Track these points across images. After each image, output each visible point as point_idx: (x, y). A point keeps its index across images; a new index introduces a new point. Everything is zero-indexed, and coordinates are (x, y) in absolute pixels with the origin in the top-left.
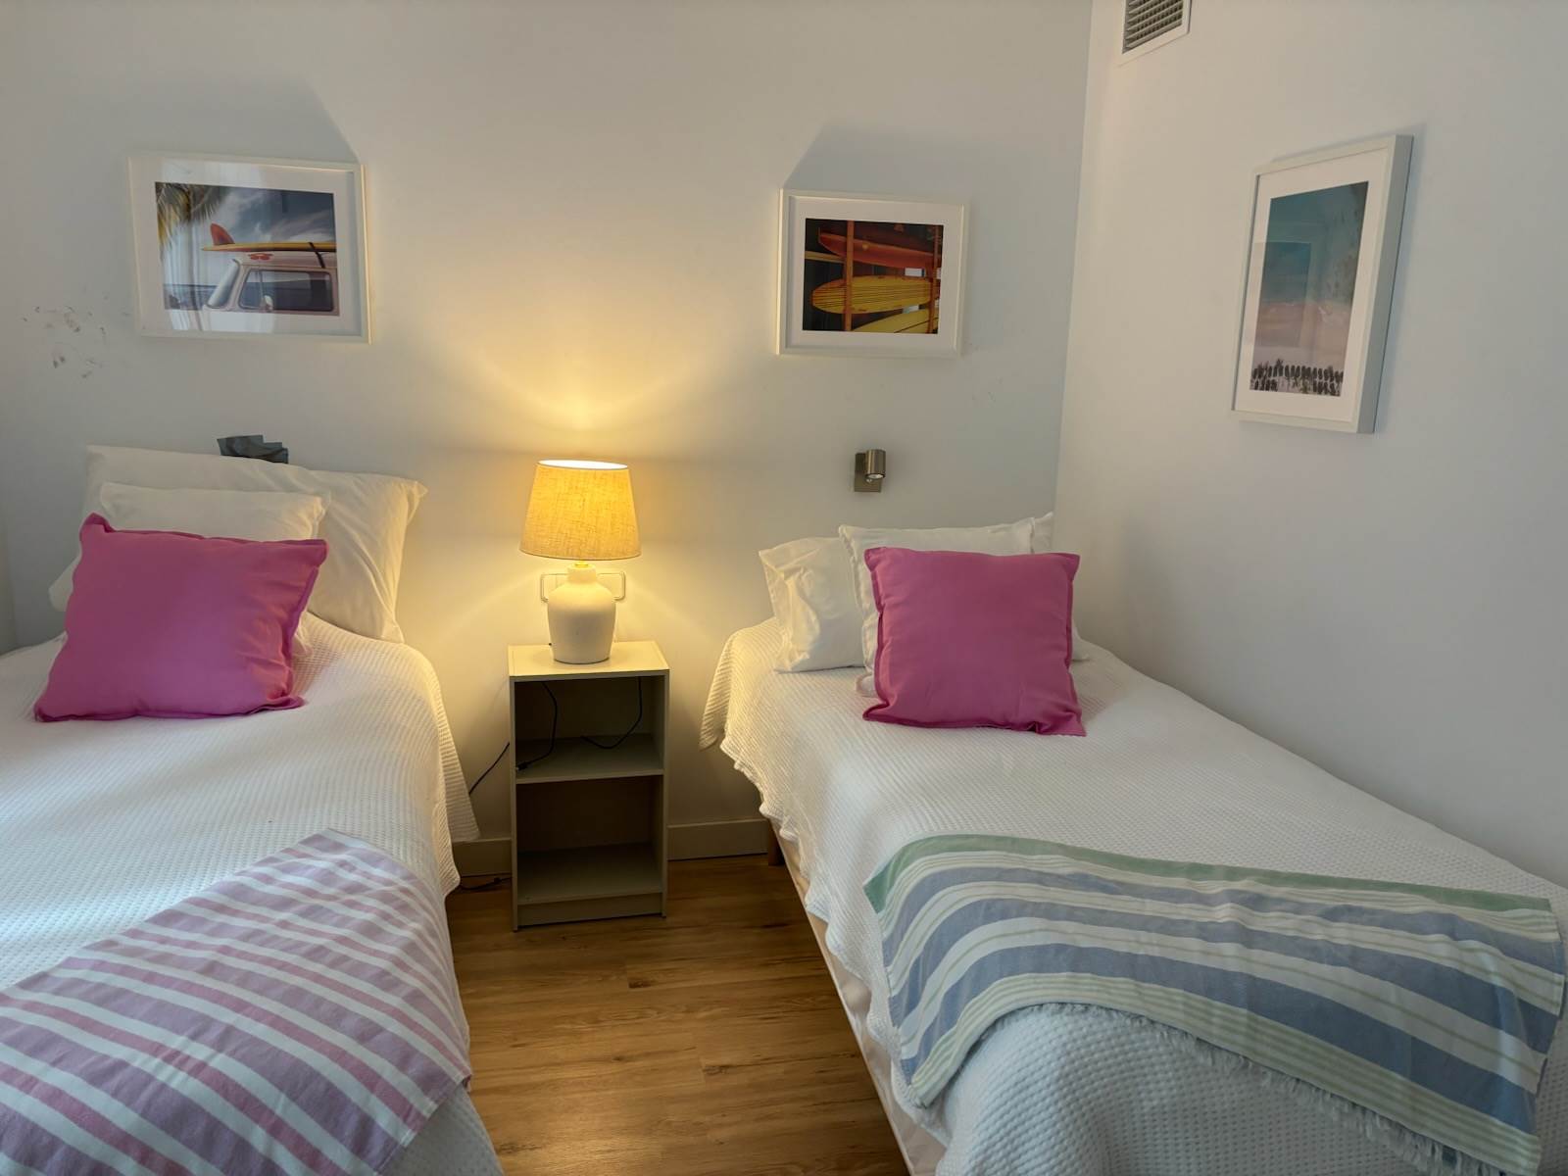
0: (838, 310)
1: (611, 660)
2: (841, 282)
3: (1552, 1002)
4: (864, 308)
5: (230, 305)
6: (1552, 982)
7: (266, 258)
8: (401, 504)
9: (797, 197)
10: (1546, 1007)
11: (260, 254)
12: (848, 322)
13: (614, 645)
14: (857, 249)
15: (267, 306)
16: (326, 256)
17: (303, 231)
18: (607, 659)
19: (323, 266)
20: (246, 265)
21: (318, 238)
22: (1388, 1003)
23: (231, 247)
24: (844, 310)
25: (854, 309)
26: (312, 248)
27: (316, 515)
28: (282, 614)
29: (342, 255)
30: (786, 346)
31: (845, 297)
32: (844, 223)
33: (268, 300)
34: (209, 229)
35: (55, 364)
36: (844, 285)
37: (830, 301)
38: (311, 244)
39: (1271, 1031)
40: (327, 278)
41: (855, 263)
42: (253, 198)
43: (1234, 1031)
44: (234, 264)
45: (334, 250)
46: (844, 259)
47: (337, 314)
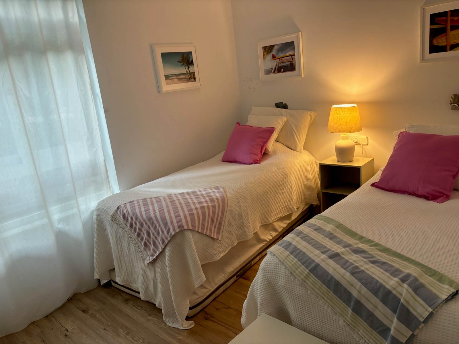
0: (444, 44)
1: (354, 161)
2: (445, 34)
3: (421, 316)
4: (455, 42)
5: (275, 72)
6: (427, 310)
7: (282, 60)
8: (308, 118)
9: (427, 8)
10: (418, 316)
11: (280, 59)
12: (448, 48)
13: (354, 157)
14: (452, 21)
15: (282, 71)
16: (293, 57)
17: (289, 52)
18: (353, 161)
19: (293, 60)
20: (278, 62)
21: (291, 53)
22: (355, 288)
23: (276, 58)
24: (447, 44)
25: (450, 43)
26: (290, 55)
27: (283, 121)
28: (262, 144)
29: (296, 56)
30: (422, 60)
31: (447, 39)
32: (446, 12)
33: (282, 70)
34: (271, 55)
35: (249, 89)
36: (446, 35)
37: (441, 41)
38: (290, 54)
39: (313, 279)
40: (293, 62)
41: (451, 26)
42: (279, 46)
43: (302, 274)
44: (276, 62)
45: (294, 55)
46: (446, 25)
47: (296, 71)
